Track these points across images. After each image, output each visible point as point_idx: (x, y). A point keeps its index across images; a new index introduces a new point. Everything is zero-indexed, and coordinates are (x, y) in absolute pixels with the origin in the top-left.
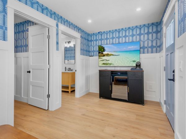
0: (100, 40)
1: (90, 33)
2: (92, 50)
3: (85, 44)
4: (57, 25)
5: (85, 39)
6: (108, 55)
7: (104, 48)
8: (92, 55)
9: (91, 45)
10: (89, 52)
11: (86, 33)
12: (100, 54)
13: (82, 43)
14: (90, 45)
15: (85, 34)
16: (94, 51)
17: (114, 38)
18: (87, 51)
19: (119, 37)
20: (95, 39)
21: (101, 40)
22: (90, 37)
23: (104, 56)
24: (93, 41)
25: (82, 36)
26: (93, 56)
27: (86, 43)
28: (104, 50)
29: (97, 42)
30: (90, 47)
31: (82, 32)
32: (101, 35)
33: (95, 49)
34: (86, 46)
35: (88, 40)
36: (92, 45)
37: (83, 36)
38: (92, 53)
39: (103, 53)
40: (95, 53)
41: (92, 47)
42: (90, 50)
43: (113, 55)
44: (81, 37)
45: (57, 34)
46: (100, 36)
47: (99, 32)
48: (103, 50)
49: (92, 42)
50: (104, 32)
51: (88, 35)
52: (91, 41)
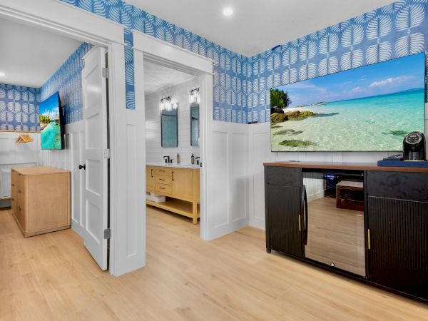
0: (276, 71)
1: (249, 56)
2: (255, 104)
3: (231, 88)
4: (129, 38)
5: (232, 75)
6: (297, 115)
7: (285, 95)
8: (255, 120)
9: (252, 91)
10: (246, 110)
11: (233, 56)
12: (275, 114)
13: (220, 84)
14: (249, 90)
15: (231, 59)
16: (259, 108)
17: (323, 57)
18: (237, 108)
19: (339, 54)
20: (262, 70)
21: (280, 71)
22: (249, 67)
23: (286, 119)
24: (256, 77)
25: (219, 66)
26: (256, 122)
27: (234, 87)
28: (286, 102)
29: (270, 78)
30: (250, 98)
31: (220, 54)
32: (281, 55)
33: (262, 103)
34: (234, 95)
35: (242, 78)
36: (256, 89)
37: (222, 65)
38: (255, 114)
39: (282, 112)
40: (263, 112)
41: (255, 97)
42: (249, 106)
43: (313, 115)
44: (217, 68)
45: (129, 63)
46: (277, 58)
47: (273, 49)
48: (282, 101)
49: (256, 82)
50: (290, 44)
51: (242, 63)
52: (253, 77)
